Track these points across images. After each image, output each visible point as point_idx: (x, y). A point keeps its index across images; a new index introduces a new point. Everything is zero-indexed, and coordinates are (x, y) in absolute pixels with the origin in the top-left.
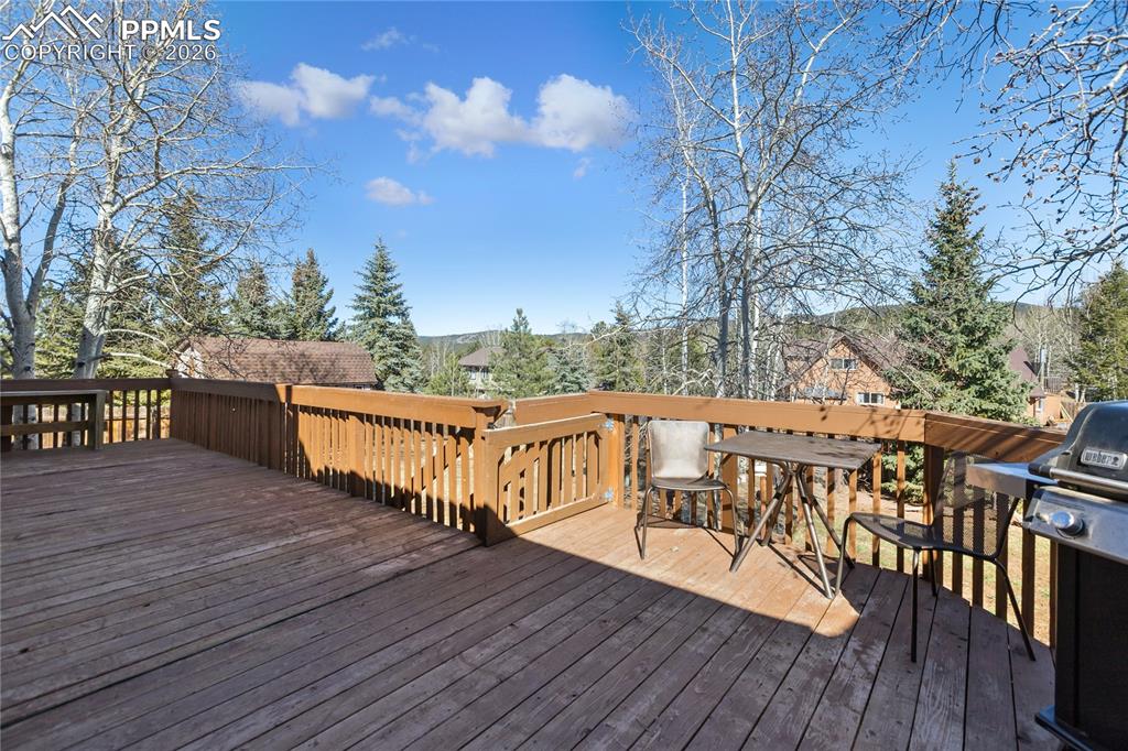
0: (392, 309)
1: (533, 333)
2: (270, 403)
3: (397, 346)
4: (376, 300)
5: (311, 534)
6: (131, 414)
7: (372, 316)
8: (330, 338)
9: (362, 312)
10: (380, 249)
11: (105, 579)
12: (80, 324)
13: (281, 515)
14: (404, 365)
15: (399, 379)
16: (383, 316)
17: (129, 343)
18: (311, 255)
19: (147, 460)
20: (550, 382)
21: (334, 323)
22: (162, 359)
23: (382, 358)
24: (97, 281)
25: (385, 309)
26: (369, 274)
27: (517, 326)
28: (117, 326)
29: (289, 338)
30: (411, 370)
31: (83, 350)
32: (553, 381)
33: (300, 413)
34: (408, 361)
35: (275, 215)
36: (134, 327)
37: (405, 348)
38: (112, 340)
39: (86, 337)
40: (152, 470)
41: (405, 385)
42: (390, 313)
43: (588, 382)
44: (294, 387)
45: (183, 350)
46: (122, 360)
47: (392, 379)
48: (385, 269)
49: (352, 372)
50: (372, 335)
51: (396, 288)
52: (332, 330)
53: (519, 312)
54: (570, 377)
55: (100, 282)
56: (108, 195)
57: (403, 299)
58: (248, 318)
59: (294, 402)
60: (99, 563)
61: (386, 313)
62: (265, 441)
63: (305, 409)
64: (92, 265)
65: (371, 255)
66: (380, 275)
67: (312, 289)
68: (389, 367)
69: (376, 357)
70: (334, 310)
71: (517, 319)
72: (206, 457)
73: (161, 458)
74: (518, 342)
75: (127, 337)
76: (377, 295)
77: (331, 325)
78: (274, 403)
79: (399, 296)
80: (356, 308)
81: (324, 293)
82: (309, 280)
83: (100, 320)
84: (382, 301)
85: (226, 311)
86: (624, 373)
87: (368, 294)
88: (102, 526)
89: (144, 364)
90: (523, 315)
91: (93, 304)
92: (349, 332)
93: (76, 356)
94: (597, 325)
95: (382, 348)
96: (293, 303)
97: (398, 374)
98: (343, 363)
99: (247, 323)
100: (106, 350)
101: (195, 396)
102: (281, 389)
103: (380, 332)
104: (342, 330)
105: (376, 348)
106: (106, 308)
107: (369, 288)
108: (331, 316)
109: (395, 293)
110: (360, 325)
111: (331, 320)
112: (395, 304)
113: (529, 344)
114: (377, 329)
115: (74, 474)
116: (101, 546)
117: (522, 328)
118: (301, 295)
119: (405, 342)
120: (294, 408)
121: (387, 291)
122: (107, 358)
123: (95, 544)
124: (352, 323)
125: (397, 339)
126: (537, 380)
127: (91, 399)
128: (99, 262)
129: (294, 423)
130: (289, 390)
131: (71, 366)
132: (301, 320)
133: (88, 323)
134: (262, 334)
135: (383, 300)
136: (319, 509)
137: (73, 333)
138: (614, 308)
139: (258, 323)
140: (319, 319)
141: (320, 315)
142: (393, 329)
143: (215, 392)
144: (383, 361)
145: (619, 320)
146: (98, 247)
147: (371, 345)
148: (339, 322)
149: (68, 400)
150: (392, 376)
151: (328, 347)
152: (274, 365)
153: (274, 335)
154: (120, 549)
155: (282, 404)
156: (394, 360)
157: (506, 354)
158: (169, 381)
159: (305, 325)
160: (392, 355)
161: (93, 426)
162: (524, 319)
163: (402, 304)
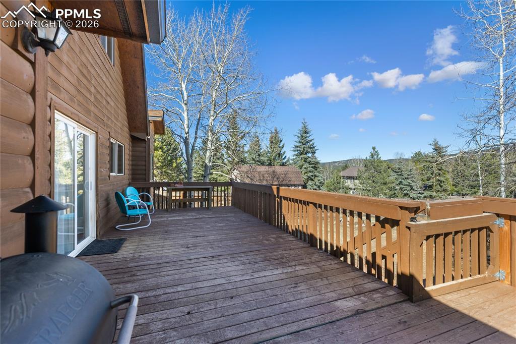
0: (309, 150)
1: (382, 159)
2: (270, 194)
3: (312, 167)
4: (302, 147)
5: (298, 268)
6: (219, 195)
7: (301, 154)
8: (283, 165)
9: (297, 153)
10: (304, 123)
11: (215, 276)
12: (204, 162)
13: (280, 253)
14: (316, 176)
15: (313, 183)
16: (306, 154)
17: (218, 168)
18: (276, 130)
19: (225, 216)
20: (393, 185)
21: (285, 158)
22: (227, 174)
23: (306, 173)
24: (209, 145)
25: (307, 151)
26: (300, 136)
27: (372, 156)
28: (214, 162)
29: (268, 165)
30: (319, 178)
31: (205, 171)
32: (394, 184)
33: (283, 200)
34: (317, 174)
35: (267, 112)
36: (219, 162)
37: (315, 168)
38: (213, 167)
39: (206, 166)
40: (228, 220)
41: (316, 185)
42: (309, 152)
43: (416, 185)
44: (280, 187)
45: (234, 170)
46: (216, 174)
47: (310, 183)
48: (306, 132)
49: (293, 179)
50: (301, 163)
51: (311, 141)
52: (284, 161)
53: (374, 148)
54: (404, 182)
55: (210, 145)
56: (212, 112)
57: (314, 145)
58: (254, 157)
59: (281, 195)
60: (212, 266)
61: (307, 152)
62: (268, 212)
63: (285, 198)
64: (208, 139)
65: (300, 126)
66: (304, 135)
67: (277, 144)
68: (309, 177)
69: (303, 172)
70: (285, 152)
71: (373, 152)
72: (244, 216)
73: (229, 215)
74: (373, 165)
75: (218, 166)
76: (303, 144)
77: (284, 159)
78: (271, 195)
79: (313, 144)
80: (294, 151)
81: (281, 145)
82: (275, 141)
83: (210, 160)
84: (305, 148)
85: (246, 155)
86: (439, 180)
87: (299, 144)
88: (213, 246)
89: (222, 176)
90: (376, 150)
91: (208, 154)
92: (291, 162)
93: (203, 173)
94: (416, 153)
95: (305, 168)
96: (270, 151)
97: (312, 180)
98: (290, 175)
99: (253, 159)
100: (211, 171)
101: (240, 189)
102: (274, 188)
103: (304, 161)
104: (288, 161)
105: (303, 169)
106: (211, 155)
107: (300, 142)
108: (283, 155)
109: (311, 143)
110: (296, 158)
111: (284, 157)
112: (311, 148)
113: (380, 165)
114: (303, 160)
115: (204, 219)
116: (213, 257)
117: (375, 157)
118: (273, 147)
119: (316, 165)
120: (281, 198)
121: (307, 142)
122: (212, 174)
123: (211, 255)
124: (292, 158)
125: (312, 164)
126: (385, 184)
127: (208, 189)
128: (210, 138)
129: (280, 204)
130: (278, 189)
131: (202, 177)
132: (273, 157)
133: (207, 161)
134: (259, 163)
135: (306, 146)
136: (296, 251)
137: (202, 165)
138: (432, 143)
139: (258, 159)
140: (279, 157)
141: (279, 154)
142: (310, 160)
143: (247, 188)
144: (306, 174)
145: (435, 150)
146: (209, 131)
147: (301, 167)
148: (287, 157)
149: (202, 190)
150: (310, 181)
151: (283, 169)
152: (263, 176)
153: (263, 164)
154: (219, 260)
155: (275, 195)
156: (311, 174)
157: (366, 170)
158: (231, 183)
159: (274, 159)
160: (310, 172)
161: (209, 200)
162: (376, 152)
163: (314, 148)
